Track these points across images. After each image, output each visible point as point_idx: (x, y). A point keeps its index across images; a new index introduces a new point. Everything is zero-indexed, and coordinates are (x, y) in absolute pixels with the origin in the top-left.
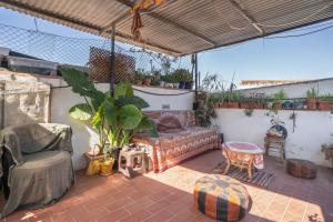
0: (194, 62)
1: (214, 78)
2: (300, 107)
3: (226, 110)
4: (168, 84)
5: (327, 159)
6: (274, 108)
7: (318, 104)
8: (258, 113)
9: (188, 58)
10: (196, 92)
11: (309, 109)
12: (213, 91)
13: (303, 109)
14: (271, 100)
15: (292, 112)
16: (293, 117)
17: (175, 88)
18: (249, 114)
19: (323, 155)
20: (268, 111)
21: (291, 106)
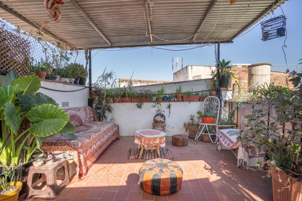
0: (89, 58)
1: (110, 75)
2: (173, 100)
3: (120, 104)
4: (64, 79)
5: (186, 131)
6: (158, 101)
7: (182, 97)
8: (146, 105)
9: (82, 53)
10: (90, 88)
11: (178, 101)
12: (108, 87)
13: (174, 101)
14: (154, 95)
15: (168, 103)
16: (169, 107)
17: (70, 83)
18: (139, 107)
19: (184, 129)
20: (153, 104)
21: (167, 99)
